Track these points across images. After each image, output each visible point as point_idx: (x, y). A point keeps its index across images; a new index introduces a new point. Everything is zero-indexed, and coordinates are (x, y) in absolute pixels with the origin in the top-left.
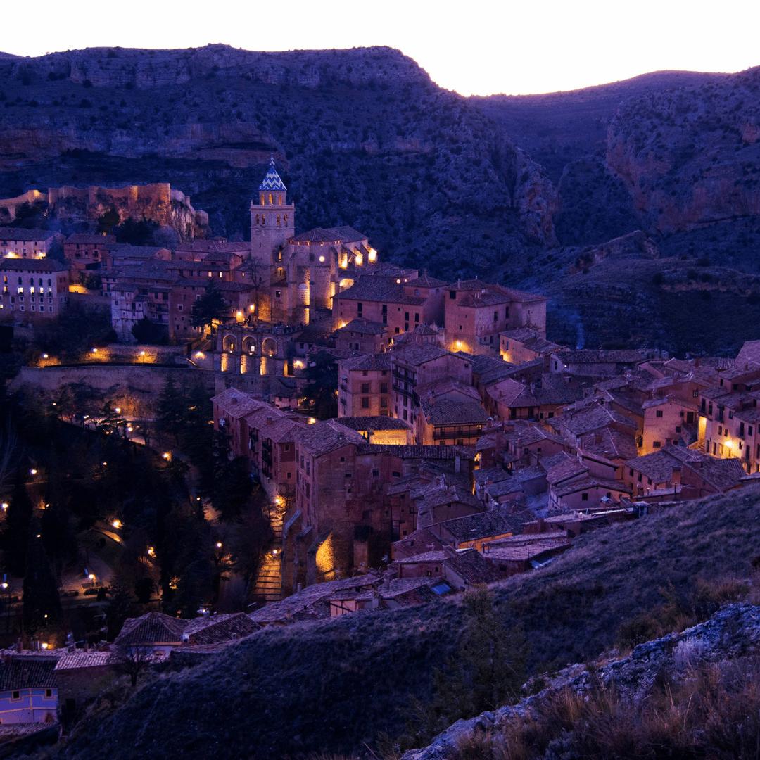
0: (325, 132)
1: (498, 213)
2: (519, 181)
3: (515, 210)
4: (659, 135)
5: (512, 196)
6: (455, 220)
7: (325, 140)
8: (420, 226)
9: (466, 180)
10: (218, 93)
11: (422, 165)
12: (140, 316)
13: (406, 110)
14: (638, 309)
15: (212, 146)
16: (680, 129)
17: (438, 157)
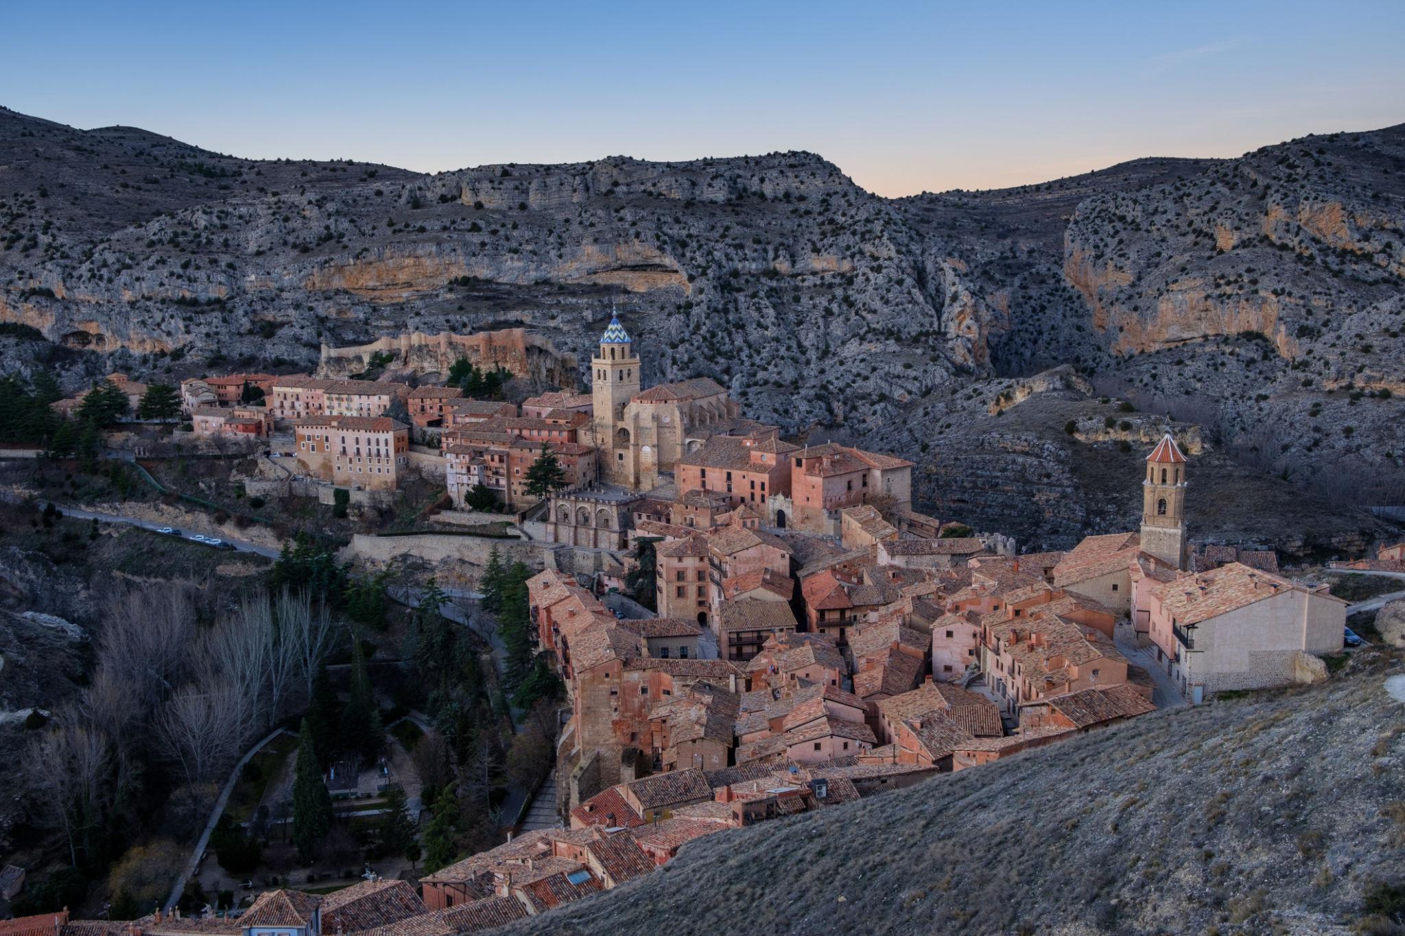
0: (731, 251)
1: (923, 339)
2: (947, 301)
3: (941, 335)
4: (1121, 242)
5: (939, 318)
6: (875, 348)
7: (732, 260)
8: (834, 354)
9: (887, 302)
10: (617, 211)
11: (840, 285)
12: (475, 480)
13: (823, 223)
14: (1045, 464)
15: (609, 269)
16: (1145, 234)
17: (857, 275)
